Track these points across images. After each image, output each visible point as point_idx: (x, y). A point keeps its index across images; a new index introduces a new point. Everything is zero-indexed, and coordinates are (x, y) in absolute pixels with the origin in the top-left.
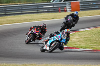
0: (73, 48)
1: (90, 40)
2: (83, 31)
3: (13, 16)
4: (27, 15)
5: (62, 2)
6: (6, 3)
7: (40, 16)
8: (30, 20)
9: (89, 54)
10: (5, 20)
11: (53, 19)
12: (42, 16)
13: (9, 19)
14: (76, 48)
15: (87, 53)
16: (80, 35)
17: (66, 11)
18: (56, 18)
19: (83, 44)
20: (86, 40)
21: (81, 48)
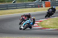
0: (46, 28)
1: (56, 24)
2: (52, 18)
3: (11, 10)
4: (20, 9)
5: (40, 2)
6: (7, 2)
8: (22, 12)
9: (56, 31)
10: (7, 12)
11: (35, 11)
12: (28, 9)
13: (9, 11)
14: (48, 28)
15: (54, 31)
17: (42, 7)
18: (37, 11)
19: (52, 26)
20: (54, 24)
21: (51, 28)
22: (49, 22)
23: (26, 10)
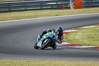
0: (76, 45)
1: (93, 38)
4: (31, 11)
7: (44, 12)
8: (34, 17)
10: (9, 16)
11: (57, 16)
12: (46, 12)
13: (13, 15)
14: (79, 45)
16: (83, 33)
17: (69, 8)
18: (60, 15)
19: (86, 42)
20: (89, 37)
21: (84, 45)
22: (80, 34)
23: (42, 13)
